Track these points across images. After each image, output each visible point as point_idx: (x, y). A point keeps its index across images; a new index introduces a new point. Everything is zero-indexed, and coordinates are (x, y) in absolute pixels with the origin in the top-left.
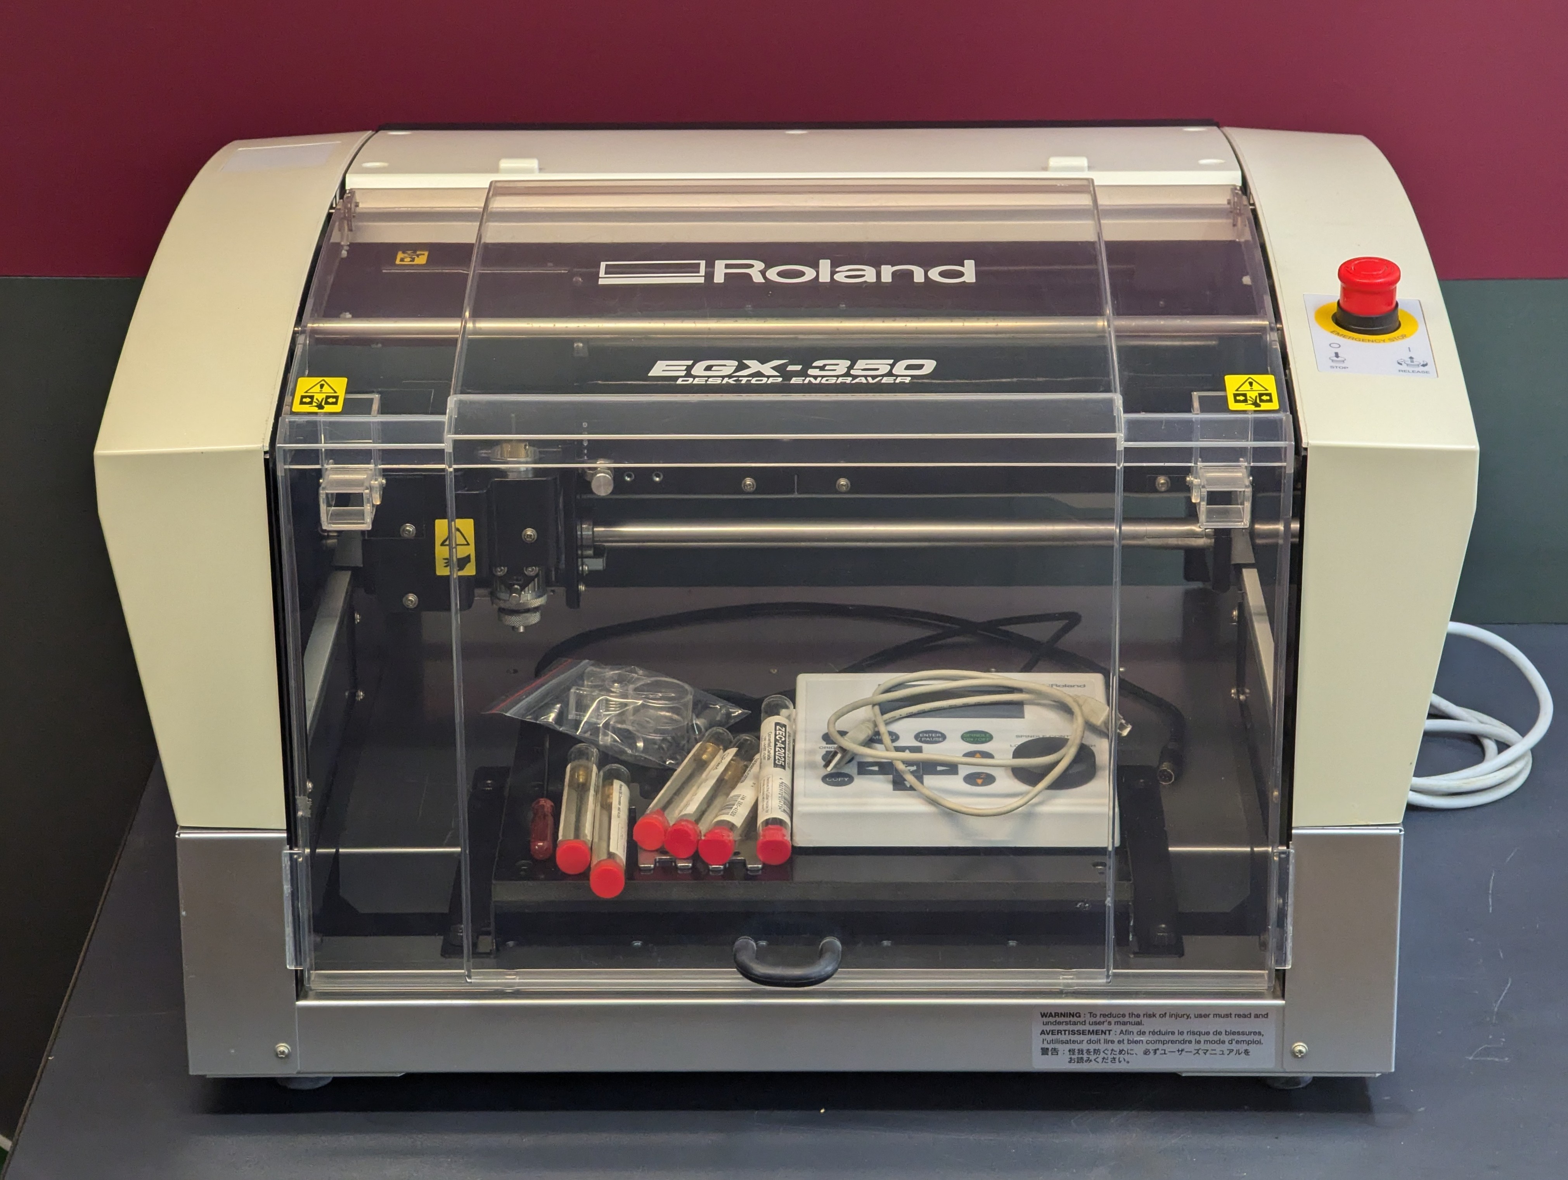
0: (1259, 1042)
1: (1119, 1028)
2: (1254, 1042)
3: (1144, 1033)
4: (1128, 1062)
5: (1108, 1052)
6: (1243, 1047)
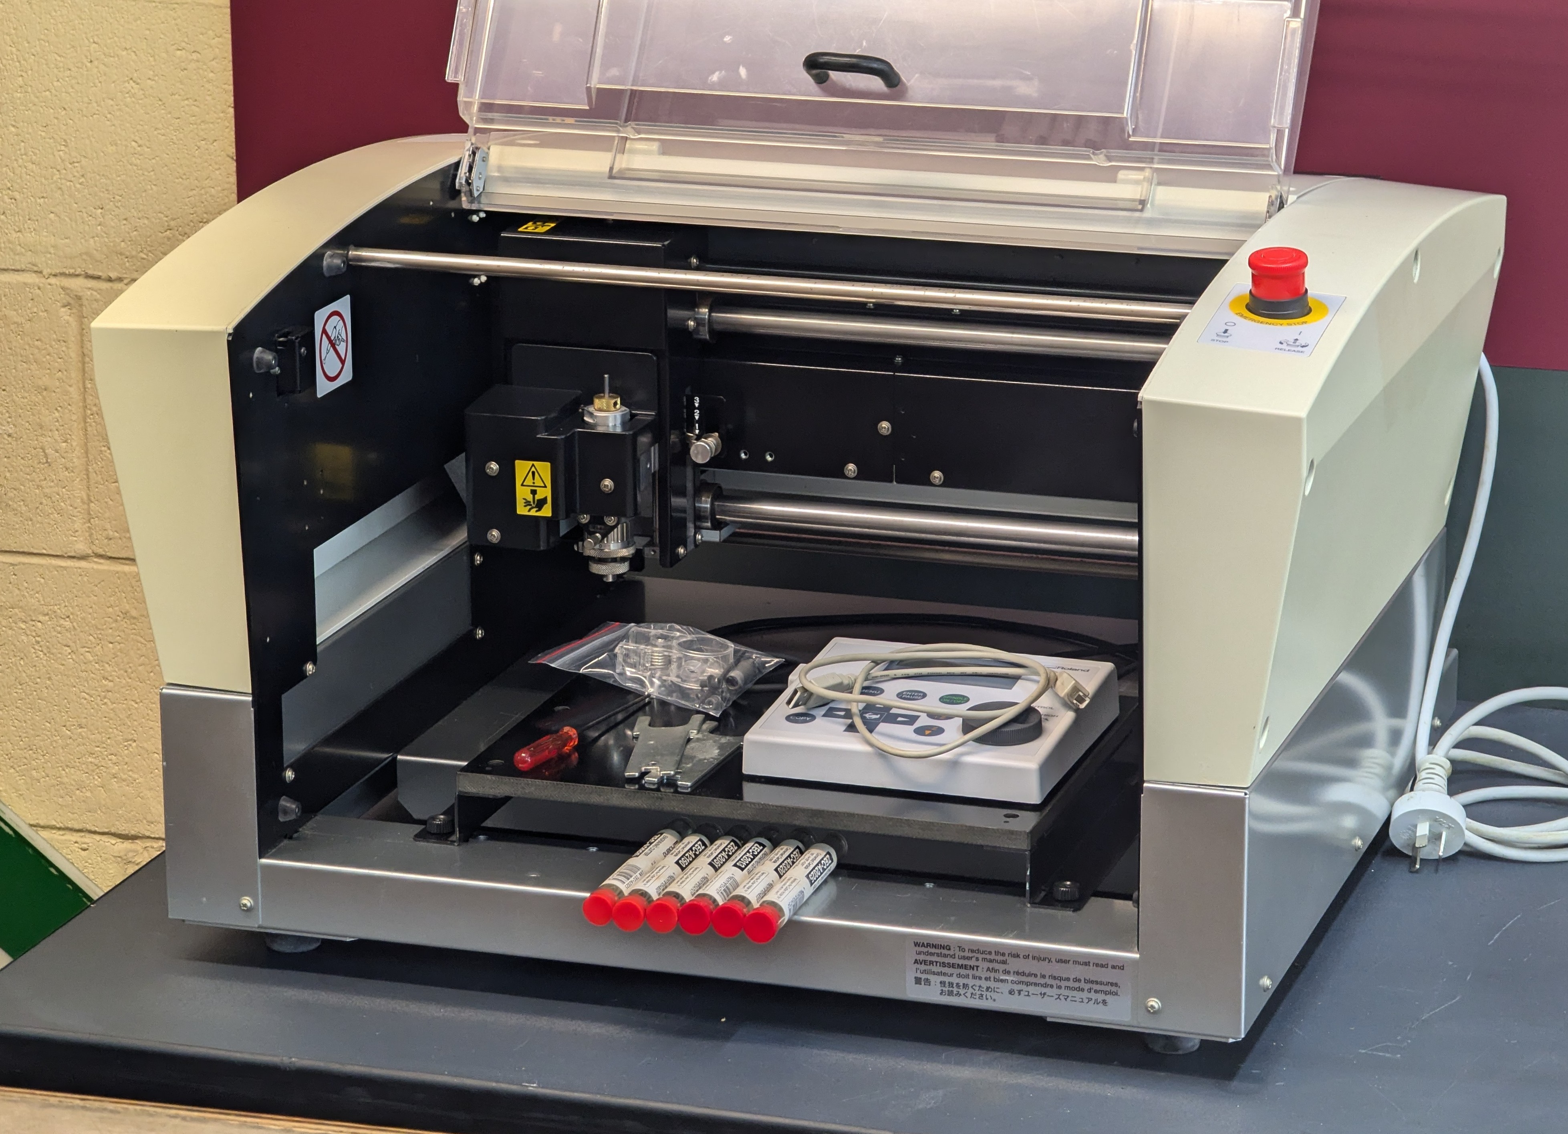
0: (1116, 994)
1: (986, 965)
2: (1111, 993)
3: (1008, 973)
4: (994, 1000)
5: (977, 988)
6: (1101, 997)
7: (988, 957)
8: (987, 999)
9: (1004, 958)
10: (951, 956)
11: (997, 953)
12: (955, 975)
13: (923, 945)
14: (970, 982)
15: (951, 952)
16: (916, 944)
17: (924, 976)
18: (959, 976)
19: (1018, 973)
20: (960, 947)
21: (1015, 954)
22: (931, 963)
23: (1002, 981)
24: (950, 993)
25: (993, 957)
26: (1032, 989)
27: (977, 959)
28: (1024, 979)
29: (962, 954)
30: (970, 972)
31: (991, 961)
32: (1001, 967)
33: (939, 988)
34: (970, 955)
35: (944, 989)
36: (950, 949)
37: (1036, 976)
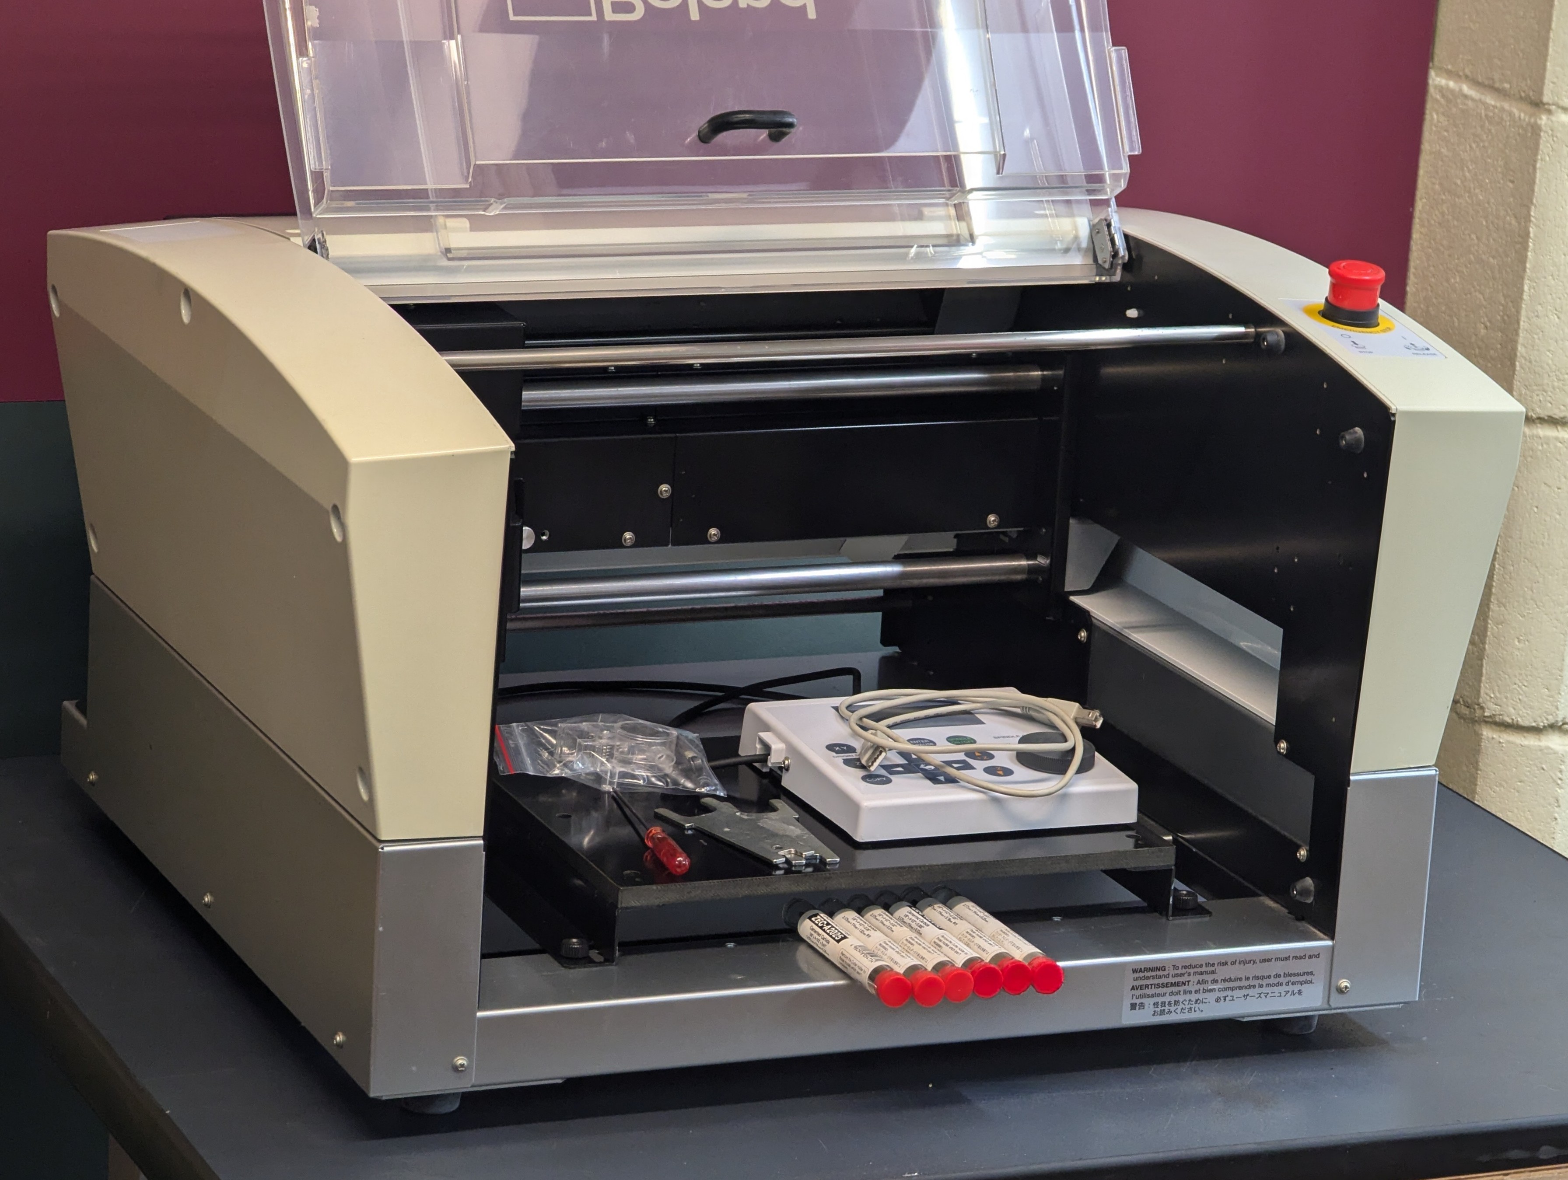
0: (1311, 982)
1: (1197, 978)
2: (1306, 982)
3: (1217, 982)
4: (1202, 1011)
5: (1186, 1003)
6: (1296, 988)
7: (1199, 970)
8: (1195, 1011)
9: (1213, 969)
10: (1165, 976)
11: (1207, 965)
12: (1167, 994)
13: (1141, 971)
14: (1180, 998)
15: (1165, 973)
16: (1135, 971)
17: (1138, 1001)
18: (1172, 994)
19: (1225, 980)
20: (1174, 966)
21: (1224, 962)
22: (1147, 986)
23: (1210, 991)
24: (1162, 1013)
25: (1204, 969)
26: (1237, 993)
27: (1189, 974)
28: (1231, 984)
29: (1176, 972)
30: (1182, 988)
31: (1201, 973)
32: (1209, 978)
33: (1152, 1009)
34: (1184, 971)
35: (1156, 1009)
36: (1165, 970)
37: (1241, 979)
